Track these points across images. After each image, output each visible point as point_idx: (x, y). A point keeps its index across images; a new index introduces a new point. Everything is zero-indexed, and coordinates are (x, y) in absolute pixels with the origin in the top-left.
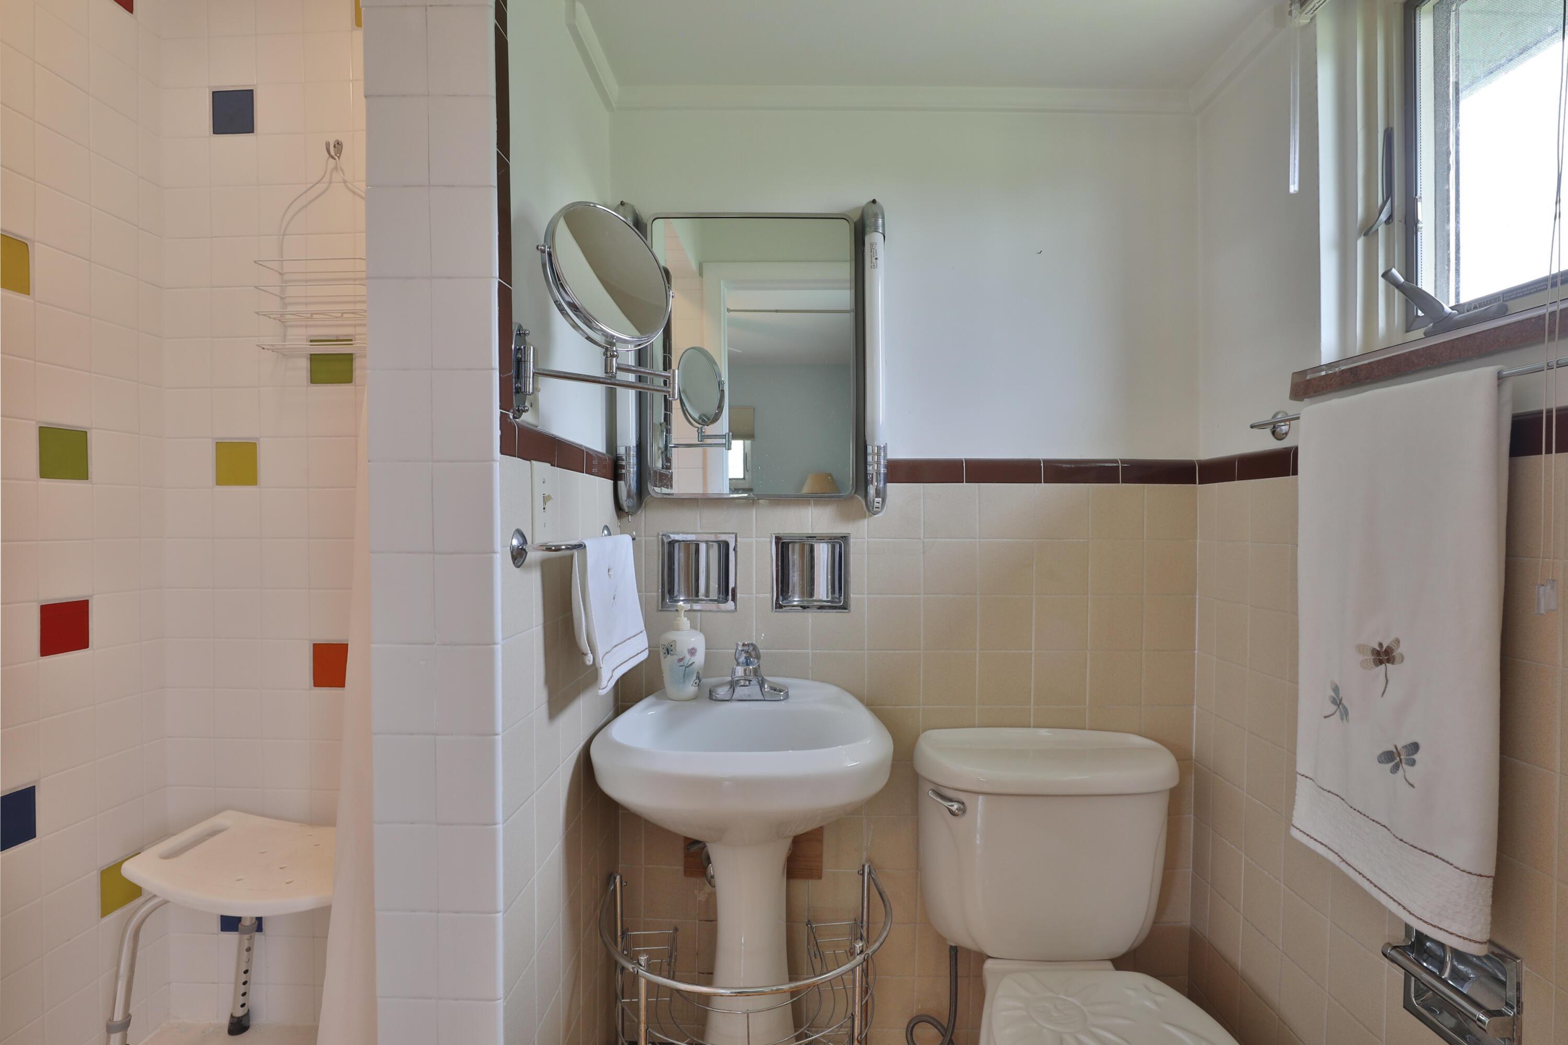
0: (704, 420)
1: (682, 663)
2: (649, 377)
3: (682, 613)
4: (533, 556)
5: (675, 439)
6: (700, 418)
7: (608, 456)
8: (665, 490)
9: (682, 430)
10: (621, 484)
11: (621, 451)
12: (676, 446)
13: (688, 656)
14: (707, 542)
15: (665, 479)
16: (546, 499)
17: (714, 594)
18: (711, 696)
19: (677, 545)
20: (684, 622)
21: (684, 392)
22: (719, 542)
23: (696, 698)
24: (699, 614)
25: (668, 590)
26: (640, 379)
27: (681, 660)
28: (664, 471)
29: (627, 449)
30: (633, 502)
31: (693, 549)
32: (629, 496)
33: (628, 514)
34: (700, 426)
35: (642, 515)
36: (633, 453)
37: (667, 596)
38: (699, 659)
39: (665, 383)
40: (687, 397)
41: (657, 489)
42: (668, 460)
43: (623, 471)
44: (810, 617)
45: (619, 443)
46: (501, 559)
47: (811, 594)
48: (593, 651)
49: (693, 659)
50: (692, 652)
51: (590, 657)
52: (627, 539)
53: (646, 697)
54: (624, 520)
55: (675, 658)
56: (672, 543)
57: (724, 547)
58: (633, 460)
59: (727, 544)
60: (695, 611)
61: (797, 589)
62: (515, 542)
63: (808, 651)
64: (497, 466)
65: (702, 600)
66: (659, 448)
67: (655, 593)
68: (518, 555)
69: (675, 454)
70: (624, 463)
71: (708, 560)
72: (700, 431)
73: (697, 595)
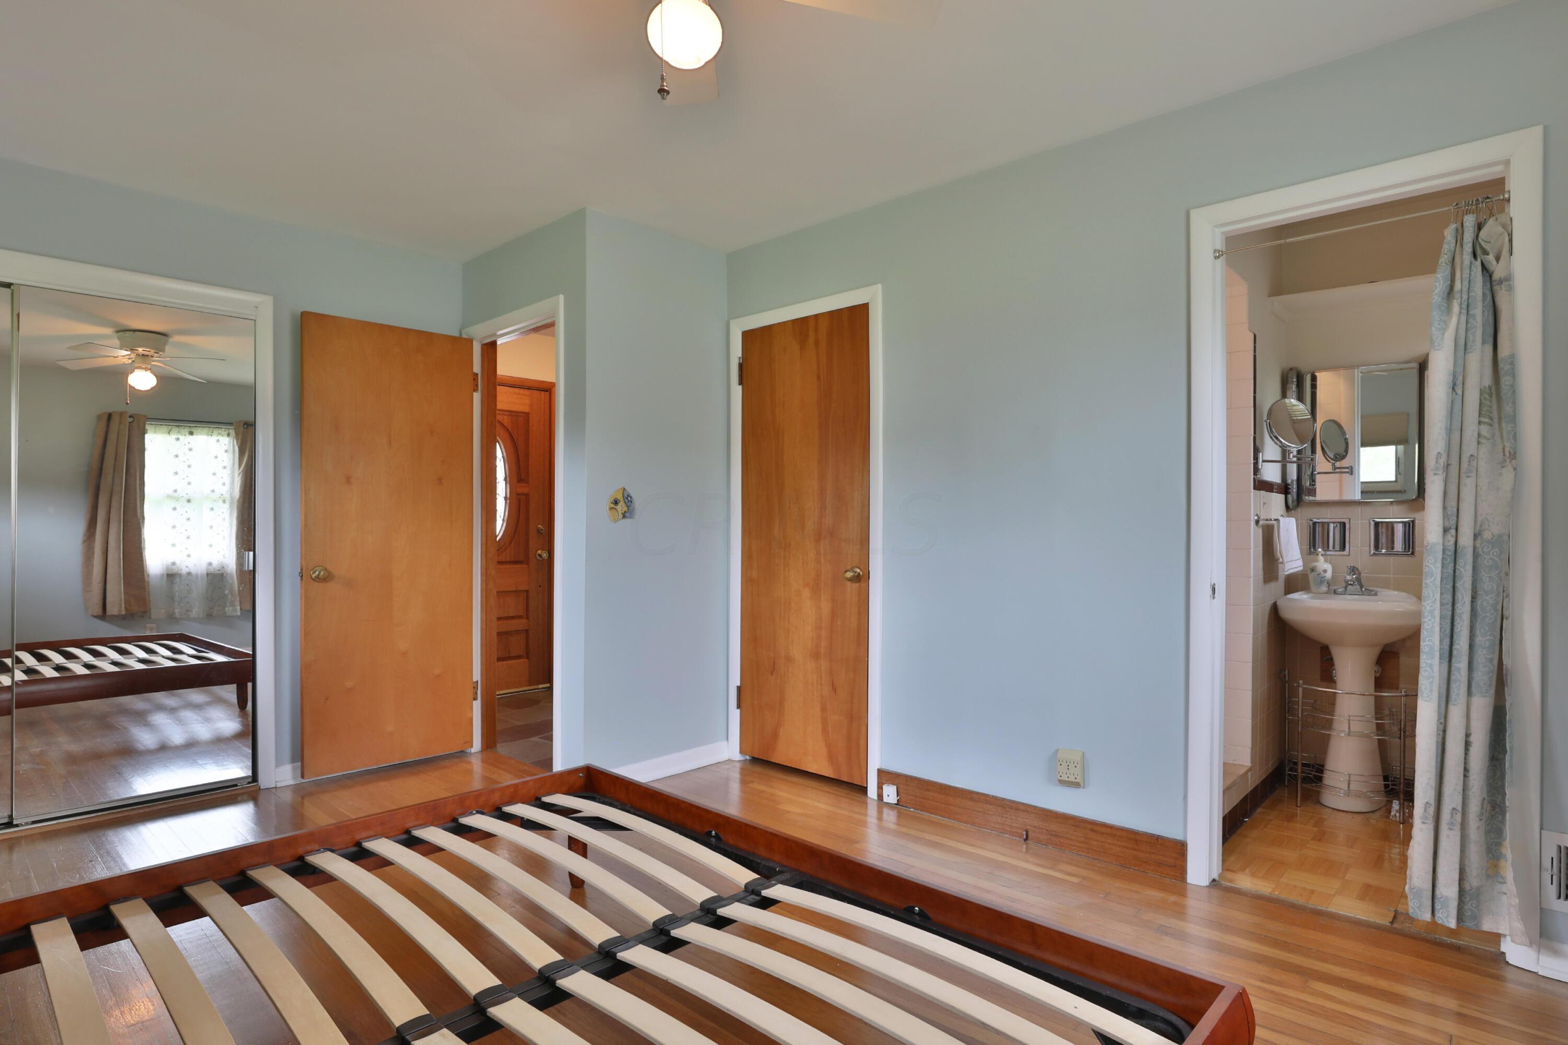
0: (1336, 458)
1: (1319, 576)
2: (1303, 458)
3: (1320, 555)
4: (1261, 523)
5: (1318, 469)
6: (1335, 456)
7: (1283, 484)
8: (1311, 498)
9: (1322, 464)
10: (1289, 496)
11: (1289, 481)
12: (1319, 473)
13: (1322, 573)
14: (1334, 523)
15: (1313, 492)
16: (1264, 504)
17: (1337, 547)
18: (1335, 592)
19: (1317, 524)
20: (1321, 559)
21: (1324, 441)
22: (1340, 523)
23: (1327, 593)
24: (1329, 556)
25: (1313, 544)
26: (1299, 459)
27: (1318, 575)
28: (1310, 487)
29: (1292, 481)
30: (1295, 503)
31: (1326, 525)
32: (1293, 502)
33: (1292, 510)
34: (1334, 462)
35: (1299, 510)
36: (1295, 483)
37: (1312, 547)
38: (1329, 575)
39: (1312, 460)
40: (1327, 447)
41: (1307, 498)
42: (1313, 481)
43: (1290, 490)
44: (1392, 559)
45: (1288, 478)
46: (1253, 523)
47: (1393, 548)
48: (1282, 558)
49: (1325, 575)
50: (1325, 571)
51: (1281, 559)
52: (1293, 520)
53: (1301, 591)
54: (1290, 513)
55: (1316, 573)
56: (1315, 523)
57: (1343, 525)
58: (1295, 486)
59: (1344, 524)
60: (1327, 555)
61: (1385, 545)
62: (1256, 518)
63: (1389, 576)
64: (1252, 494)
65: (1331, 551)
66: (1308, 475)
67: (1306, 547)
68: (1257, 522)
69: (1318, 478)
70: (1290, 487)
71: (1334, 533)
72: (1333, 465)
73: (1328, 547)
